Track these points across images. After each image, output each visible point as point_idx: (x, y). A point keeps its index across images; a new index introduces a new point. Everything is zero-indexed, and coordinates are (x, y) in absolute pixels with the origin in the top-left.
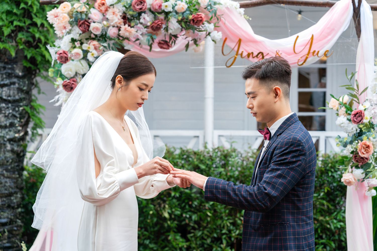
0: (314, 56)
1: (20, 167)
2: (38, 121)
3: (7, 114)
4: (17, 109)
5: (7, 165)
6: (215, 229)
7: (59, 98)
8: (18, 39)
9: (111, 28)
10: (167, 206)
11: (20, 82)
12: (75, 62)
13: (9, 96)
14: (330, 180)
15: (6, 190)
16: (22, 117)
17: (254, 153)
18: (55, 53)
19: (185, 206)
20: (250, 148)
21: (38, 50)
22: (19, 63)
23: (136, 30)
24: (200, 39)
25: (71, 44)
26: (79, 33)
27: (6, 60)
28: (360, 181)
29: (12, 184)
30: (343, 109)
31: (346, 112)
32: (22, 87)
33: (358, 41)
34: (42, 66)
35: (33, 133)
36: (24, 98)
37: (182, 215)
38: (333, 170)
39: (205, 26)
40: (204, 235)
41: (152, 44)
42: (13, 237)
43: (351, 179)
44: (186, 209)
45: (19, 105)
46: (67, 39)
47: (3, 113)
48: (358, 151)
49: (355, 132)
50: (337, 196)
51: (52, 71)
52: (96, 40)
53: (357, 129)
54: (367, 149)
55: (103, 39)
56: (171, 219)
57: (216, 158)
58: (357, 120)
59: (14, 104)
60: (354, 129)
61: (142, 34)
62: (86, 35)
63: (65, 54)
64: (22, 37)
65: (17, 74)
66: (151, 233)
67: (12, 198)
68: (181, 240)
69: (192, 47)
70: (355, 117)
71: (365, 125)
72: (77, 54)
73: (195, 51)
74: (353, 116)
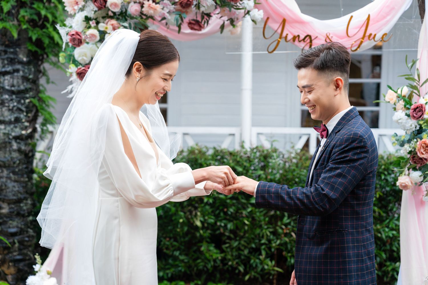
0: (370, 40)
1: (29, 169)
2: (47, 116)
3: (11, 108)
4: (22, 101)
5: (13, 167)
6: (253, 239)
7: (73, 89)
8: (20, 16)
9: (132, 4)
10: (199, 214)
11: (25, 69)
12: (90, 46)
13: (13, 86)
14: (383, 184)
15: (14, 195)
16: (29, 111)
17: (297, 154)
18: (66, 34)
19: (219, 213)
20: (293, 147)
21: (44, 30)
22: (23, 47)
23: (162, 7)
24: (237, 19)
25: (85, 23)
26: (95, 10)
27: (7, 43)
28: (418, 185)
29: (21, 188)
30: (402, 103)
31: (405, 106)
32: (27, 75)
33: (421, 22)
34: (50, 50)
35: (42, 130)
36: (30, 88)
37: (216, 223)
38: (386, 173)
39: (244, 3)
40: (241, 246)
41: (181, 24)
42: (24, 249)
43: (408, 182)
44: (221, 217)
45: (25, 96)
46: (80, 17)
47: (6, 106)
48: (416, 150)
49: (414, 129)
50: (389, 202)
51: (63, 55)
52: (115, 19)
53: (416, 126)
54: (426, 148)
55: (122, 18)
56: (203, 228)
57: (254, 159)
58: (417, 115)
59: (19, 96)
60: (413, 126)
61: (169, 12)
62: (102, 13)
63: (79, 35)
64: (25, 14)
65: (21, 60)
66: (181, 244)
67: (22, 205)
68: (215, 251)
69: (228, 28)
70: (414, 112)
71: (425, 121)
72: (93, 35)
73: (232, 33)
74: (413, 111)
